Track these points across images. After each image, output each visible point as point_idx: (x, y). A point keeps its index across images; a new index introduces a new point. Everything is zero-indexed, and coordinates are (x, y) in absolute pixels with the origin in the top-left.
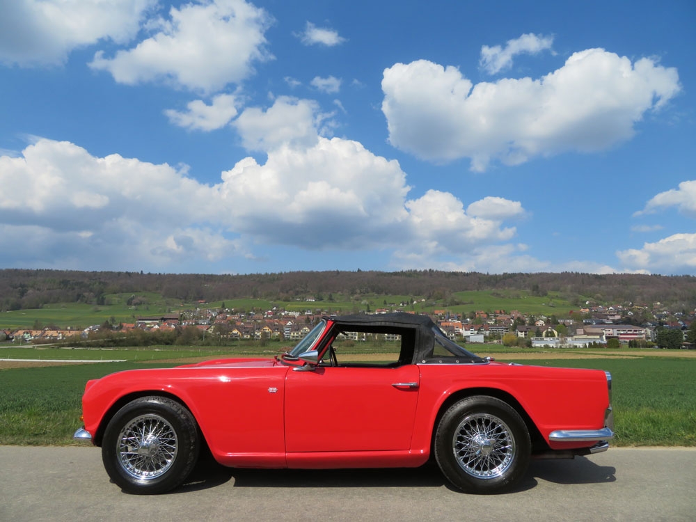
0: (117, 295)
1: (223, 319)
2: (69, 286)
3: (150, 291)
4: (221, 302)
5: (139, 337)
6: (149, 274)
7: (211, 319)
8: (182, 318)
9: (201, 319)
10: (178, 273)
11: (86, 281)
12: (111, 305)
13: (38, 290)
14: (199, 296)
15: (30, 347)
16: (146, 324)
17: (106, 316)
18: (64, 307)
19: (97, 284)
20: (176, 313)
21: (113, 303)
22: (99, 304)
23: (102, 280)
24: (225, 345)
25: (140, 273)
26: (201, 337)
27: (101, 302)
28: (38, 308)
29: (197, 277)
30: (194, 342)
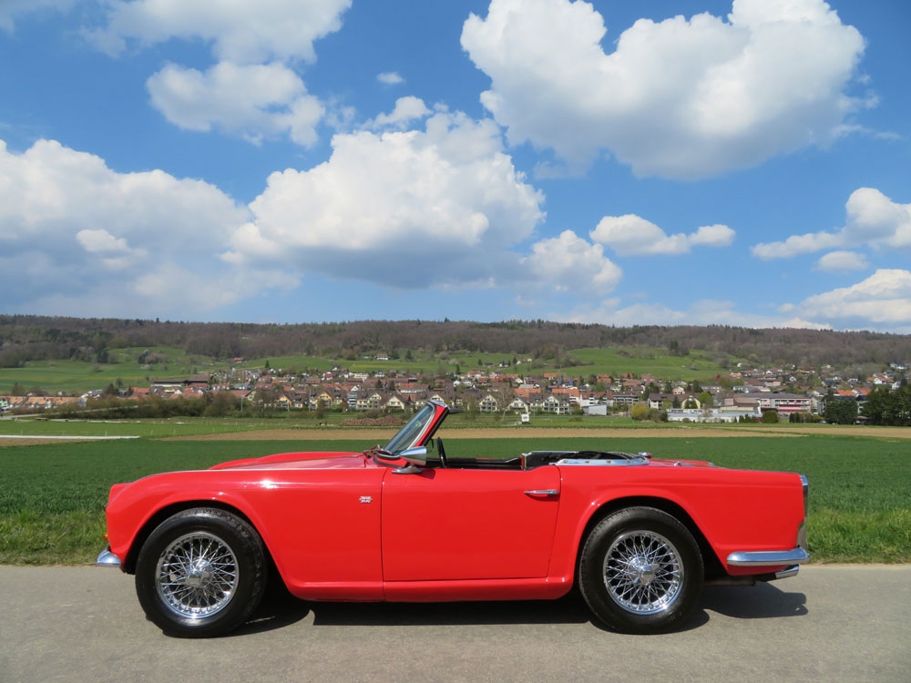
0: (125, 349)
1: (267, 382)
2: (58, 338)
3: (169, 345)
4: (264, 360)
5: (155, 406)
6: (168, 322)
7: (252, 383)
8: (213, 381)
9: (237, 382)
10: (206, 322)
11: (82, 331)
12: (117, 363)
13: (18, 342)
14: (236, 352)
15: (9, 418)
16: (164, 388)
17: (110, 378)
18: (52, 365)
19: (98, 335)
20: (204, 374)
21: (120, 360)
22: (99, 362)
23: (104, 330)
24: (270, 417)
25: (155, 320)
26: (238, 406)
27: (104, 359)
28: (17, 367)
29: (232, 327)
30: (229, 413)
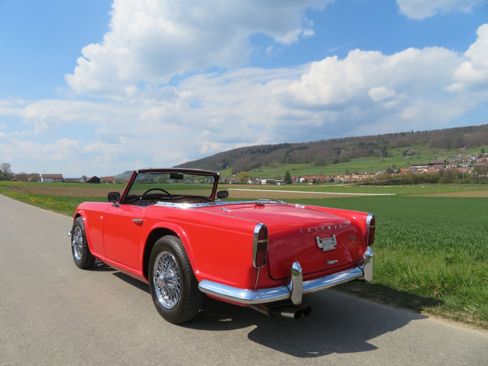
0: (396, 149)
1: (483, 162)
2: (364, 146)
3: (419, 144)
4: (480, 148)
5: (410, 178)
6: (418, 132)
7: (472, 162)
8: (446, 163)
9: (462, 162)
10: (440, 129)
11: (375, 142)
12: (392, 156)
13: (347, 150)
14: (461, 144)
15: (342, 185)
16: (417, 168)
17: (389, 165)
18: (362, 160)
19: (382, 143)
20: (441, 159)
21: (394, 155)
22: (384, 157)
23: (385, 140)
24: (483, 183)
25: (411, 132)
26: (461, 177)
27: (386, 155)
28: (347, 161)
29: (457, 130)
30: (455, 181)
